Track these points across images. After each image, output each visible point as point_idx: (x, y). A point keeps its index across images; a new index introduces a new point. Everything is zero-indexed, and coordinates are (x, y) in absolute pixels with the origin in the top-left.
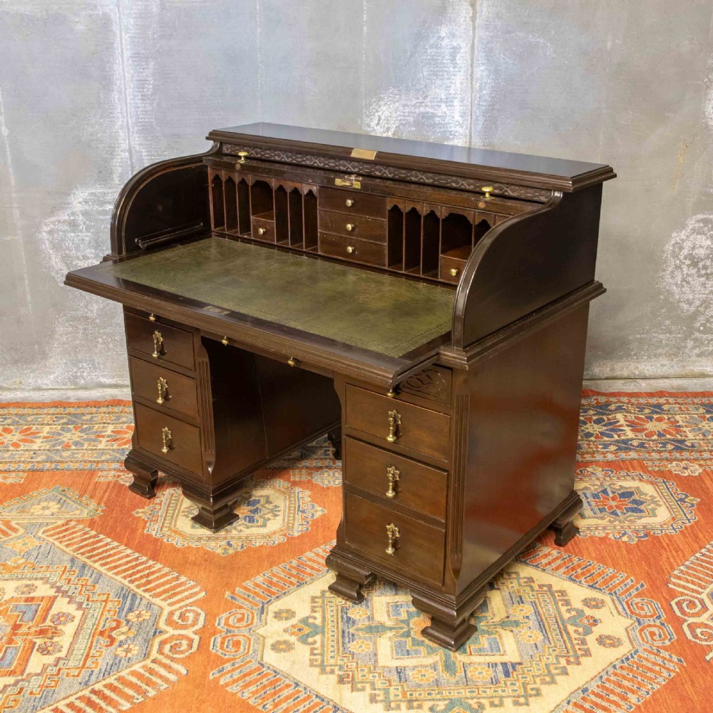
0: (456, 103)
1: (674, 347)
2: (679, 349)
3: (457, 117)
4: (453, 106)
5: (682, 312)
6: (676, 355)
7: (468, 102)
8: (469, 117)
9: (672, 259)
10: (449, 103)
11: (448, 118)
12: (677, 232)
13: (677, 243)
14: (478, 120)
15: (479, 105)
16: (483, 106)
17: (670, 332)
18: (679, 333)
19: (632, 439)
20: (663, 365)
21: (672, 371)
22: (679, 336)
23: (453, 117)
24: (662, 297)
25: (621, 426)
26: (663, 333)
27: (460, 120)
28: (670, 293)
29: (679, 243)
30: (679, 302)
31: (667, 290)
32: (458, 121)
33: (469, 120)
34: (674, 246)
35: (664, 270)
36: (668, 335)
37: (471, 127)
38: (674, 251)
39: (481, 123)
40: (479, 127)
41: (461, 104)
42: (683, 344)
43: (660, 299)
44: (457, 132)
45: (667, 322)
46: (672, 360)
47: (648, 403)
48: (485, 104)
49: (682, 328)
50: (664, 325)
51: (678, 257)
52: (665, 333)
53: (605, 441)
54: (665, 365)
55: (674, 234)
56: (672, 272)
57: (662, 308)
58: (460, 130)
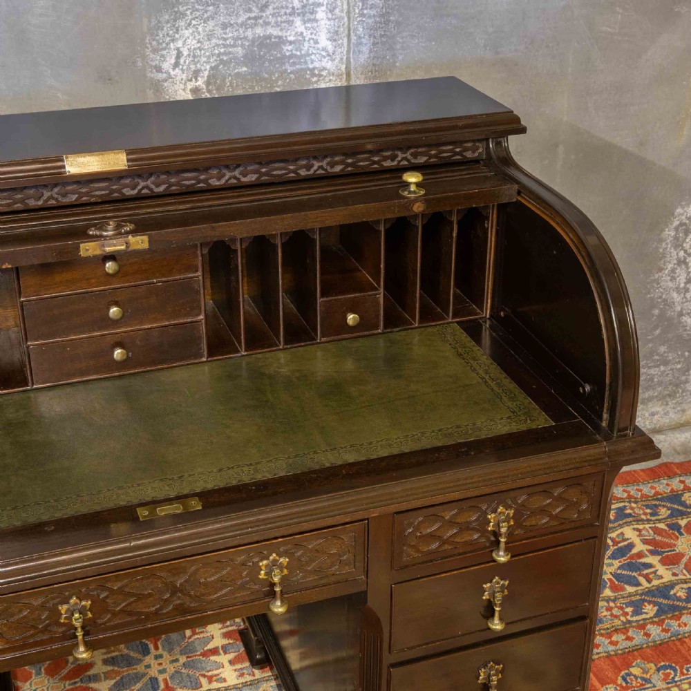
0: (321, 14)
1: (670, 384)
2: (677, 386)
3: (324, 42)
4: (317, 21)
5: (685, 330)
6: (672, 395)
7: (342, 11)
8: (346, 40)
9: (672, 250)
10: (308, 16)
11: (306, 44)
12: (683, 207)
13: (681, 224)
14: (361, 44)
15: (362, 15)
16: (370, 17)
17: (666, 363)
18: (679, 362)
19: (672, 585)
20: (653, 414)
21: (666, 421)
22: (679, 366)
23: (316, 42)
24: (656, 312)
25: (640, 555)
26: (655, 367)
27: (330, 46)
28: (668, 304)
29: (685, 224)
30: (681, 314)
31: (665, 300)
32: (324, 49)
33: (345, 45)
34: (676, 229)
35: (661, 270)
36: (662, 368)
37: (348, 59)
38: (676, 238)
39: (365, 49)
40: (363, 58)
41: (330, 15)
42: (683, 378)
43: (653, 315)
44: (324, 69)
45: (663, 349)
46: (667, 404)
47: (657, 493)
48: (372, 12)
49: (683, 355)
50: (657, 355)
51: (682, 245)
52: (658, 366)
53: (630, 595)
54: (657, 413)
55: (679, 210)
56: (673, 271)
57: (655, 328)
58: (329, 65)
